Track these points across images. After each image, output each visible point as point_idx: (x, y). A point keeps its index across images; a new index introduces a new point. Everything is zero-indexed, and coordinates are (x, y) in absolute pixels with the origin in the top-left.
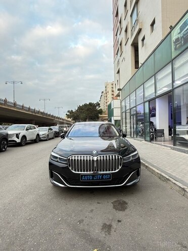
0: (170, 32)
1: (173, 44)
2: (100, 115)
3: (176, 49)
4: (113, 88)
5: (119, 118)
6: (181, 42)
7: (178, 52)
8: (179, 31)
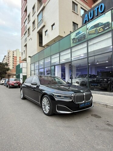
0: (70, 34)
1: (71, 40)
2: (7, 72)
3: (73, 43)
4: (14, 54)
5: (25, 74)
6: (76, 40)
7: (75, 45)
8: (75, 35)
